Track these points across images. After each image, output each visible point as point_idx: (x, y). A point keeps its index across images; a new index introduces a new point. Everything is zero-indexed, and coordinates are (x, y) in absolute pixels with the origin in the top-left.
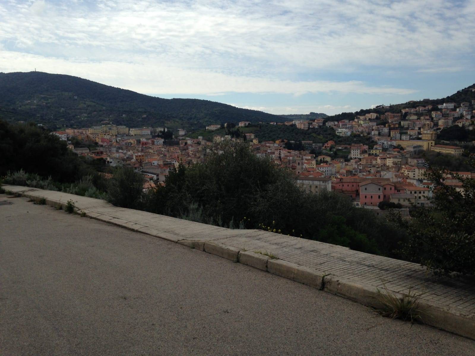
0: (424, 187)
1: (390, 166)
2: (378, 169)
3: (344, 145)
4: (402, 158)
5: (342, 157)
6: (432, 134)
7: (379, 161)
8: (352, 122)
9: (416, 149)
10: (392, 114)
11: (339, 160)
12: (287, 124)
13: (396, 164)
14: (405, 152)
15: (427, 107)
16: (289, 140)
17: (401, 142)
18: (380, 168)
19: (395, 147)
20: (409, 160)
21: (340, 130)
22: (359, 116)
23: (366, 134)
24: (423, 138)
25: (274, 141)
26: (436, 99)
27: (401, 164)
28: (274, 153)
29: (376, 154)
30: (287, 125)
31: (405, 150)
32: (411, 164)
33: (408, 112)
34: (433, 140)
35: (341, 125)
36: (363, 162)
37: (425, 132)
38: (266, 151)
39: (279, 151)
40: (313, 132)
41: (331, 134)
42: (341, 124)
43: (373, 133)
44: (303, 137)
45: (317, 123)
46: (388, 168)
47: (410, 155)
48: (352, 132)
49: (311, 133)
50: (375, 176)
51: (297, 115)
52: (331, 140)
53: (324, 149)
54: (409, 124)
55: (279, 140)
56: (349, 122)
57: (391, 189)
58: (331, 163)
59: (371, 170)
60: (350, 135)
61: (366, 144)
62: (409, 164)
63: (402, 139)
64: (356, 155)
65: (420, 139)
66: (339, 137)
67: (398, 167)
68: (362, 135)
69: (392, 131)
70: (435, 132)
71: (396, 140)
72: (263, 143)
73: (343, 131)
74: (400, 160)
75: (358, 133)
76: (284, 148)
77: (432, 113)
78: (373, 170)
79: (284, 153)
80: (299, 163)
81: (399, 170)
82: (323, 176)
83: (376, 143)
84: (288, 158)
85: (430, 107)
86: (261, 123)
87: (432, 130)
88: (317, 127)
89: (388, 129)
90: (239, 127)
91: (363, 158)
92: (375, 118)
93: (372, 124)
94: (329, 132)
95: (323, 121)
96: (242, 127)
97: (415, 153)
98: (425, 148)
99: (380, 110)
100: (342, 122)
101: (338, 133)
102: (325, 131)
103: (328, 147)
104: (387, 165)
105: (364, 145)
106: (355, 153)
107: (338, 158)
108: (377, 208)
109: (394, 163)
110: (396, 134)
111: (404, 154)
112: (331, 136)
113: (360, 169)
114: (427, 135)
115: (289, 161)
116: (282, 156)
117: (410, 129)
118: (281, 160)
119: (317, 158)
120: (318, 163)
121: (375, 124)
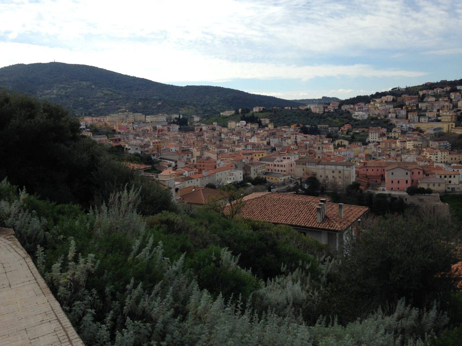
0: (454, 170)
1: (411, 150)
2: (398, 153)
3: (361, 128)
4: (423, 141)
5: (360, 141)
6: (452, 116)
7: (398, 144)
8: (369, 105)
9: (436, 131)
10: (409, 96)
11: (357, 144)
12: (301, 108)
13: (417, 148)
14: (425, 135)
15: (445, 89)
16: (304, 125)
17: (421, 124)
18: (400, 152)
19: (414, 130)
20: (431, 143)
21: (356, 113)
22: (374, 99)
23: (383, 117)
24: (442, 121)
25: (289, 125)
26: (453, 80)
27: (421, 147)
28: (290, 138)
29: (395, 137)
30: (301, 110)
31: (425, 133)
32: (433, 147)
33: (425, 94)
34: (454, 122)
35: (357, 109)
36: (382, 146)
37: (445, 114)
38: (282, 136)
39: (294, 136)
40: (329, 116)
41: (347, 117)
42: (357, 107)
43: (390, 115)
44: (318, 121)
45: (332, 107)
46: (408, 151)
47: (431, 137)
48: (369, 115)
49: (326, 117)
50: (396, 159)
51: (309, 99)
52: (348, 123)
53: (340, 133)
54: (427, 106)
55: (295, 125)
56: (365, 105)
57: (419, 173)
58: (349, 146)
59: (390, 153)
60: (367, 118)
61: (384, 127)
62: (431, 147)
63: (420, 121)
64: (375, 138)
65: (439, 121)
66: (356, 120)
67: (419, 150)
68: (379, 118)
69: (409, 113)
70: (455, 114)
71: (414, 122)
72: (279, 128)
73: (359, 114)
74: (421, 143)
75: (374, 116)
76: (300, 132)
77: (451, 94)
78: (393, 154)
79: (300, 138)
80: (319, 148)
81: (420, 154)
82: (344, 161)
83: (394, 126)
84: (305, 142)
85: (448, 88)
86: (276, 108)
87: (452, 112)
88: (332, 111)
89: (406, 111)
90: (253, 113)
91: (382, 142)
92: (391, 100)
93: (388, 107)
94: (345, 115)
95: (338, 104)
96: (256, 112)
97: (435, 136)
98: (445, 130)
99: (396, 93)
100: (358, 105)
101: (354, 116)
102: (341, 115)
103: (345, 130)
104: (407, 148)
105: (382, 128)
106: (373, 136)
107: (355, 141)
108: (406, 194)
109: (414, 146)
110: (414, 116)
111: (425, 137)
112: (347, 119)
113: (379, 153)
114: (446, 117)
115: (306, 145)
116: (299, 140)
117: (428, 111)
118: (297, 145)
119: (334, 142)
120: (336, 147)
121: (392, 106)
